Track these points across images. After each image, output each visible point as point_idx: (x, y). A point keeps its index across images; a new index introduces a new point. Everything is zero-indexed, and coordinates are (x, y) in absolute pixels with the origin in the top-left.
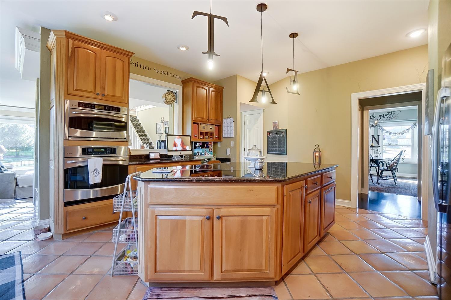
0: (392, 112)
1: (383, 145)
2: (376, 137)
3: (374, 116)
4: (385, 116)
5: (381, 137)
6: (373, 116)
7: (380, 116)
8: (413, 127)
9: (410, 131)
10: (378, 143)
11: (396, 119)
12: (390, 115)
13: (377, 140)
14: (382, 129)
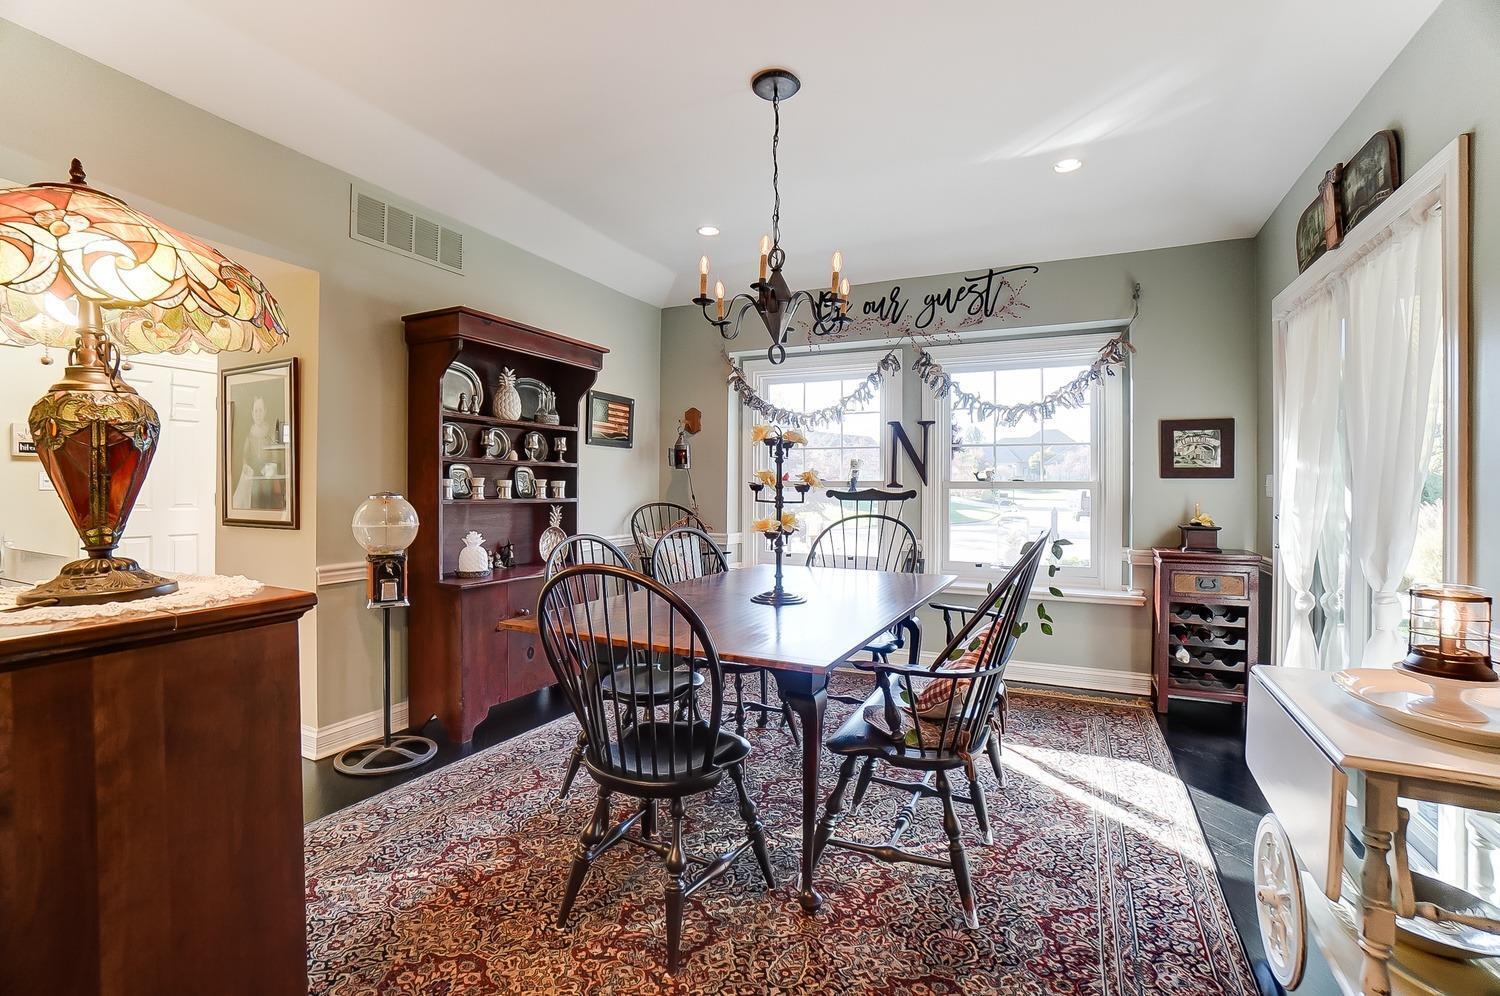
0: (991, 274)
1: (949, 485)
2: (913, 434)
3: (900, 299)
4: (958, 299)
5: (936, 434)
6: (893, 300)
7: (932, 301)
8: (1103, 368)
9: (1087, 394)
10: (921, 467)
11: (1017, 321)
12: (984, 297)
13: (919, 454)
14: (940, 382)
